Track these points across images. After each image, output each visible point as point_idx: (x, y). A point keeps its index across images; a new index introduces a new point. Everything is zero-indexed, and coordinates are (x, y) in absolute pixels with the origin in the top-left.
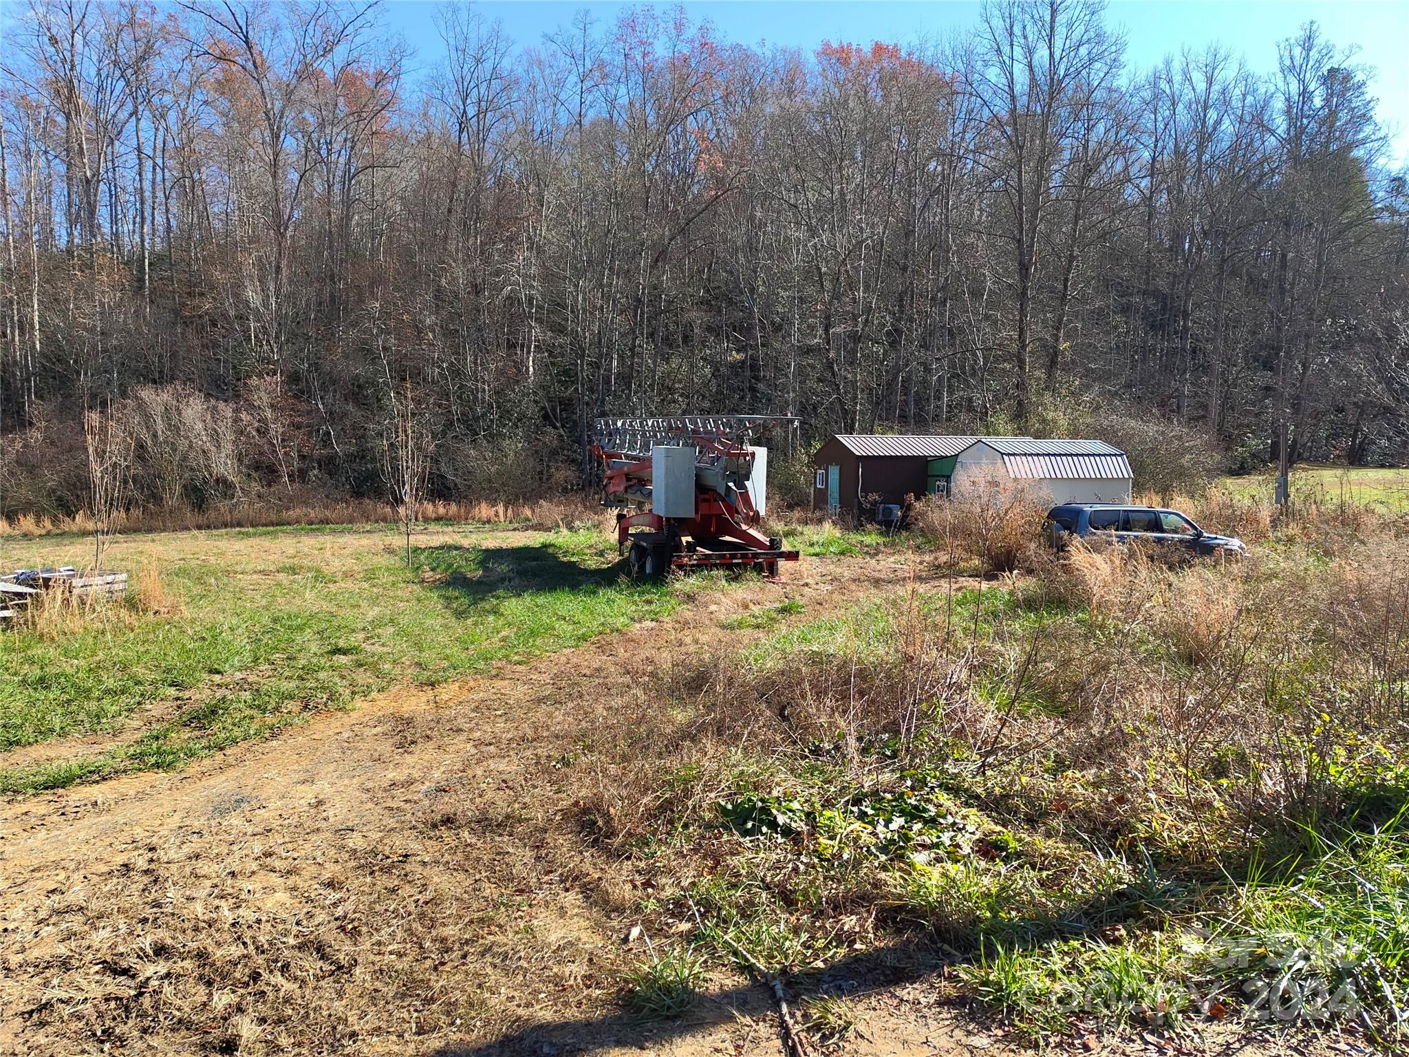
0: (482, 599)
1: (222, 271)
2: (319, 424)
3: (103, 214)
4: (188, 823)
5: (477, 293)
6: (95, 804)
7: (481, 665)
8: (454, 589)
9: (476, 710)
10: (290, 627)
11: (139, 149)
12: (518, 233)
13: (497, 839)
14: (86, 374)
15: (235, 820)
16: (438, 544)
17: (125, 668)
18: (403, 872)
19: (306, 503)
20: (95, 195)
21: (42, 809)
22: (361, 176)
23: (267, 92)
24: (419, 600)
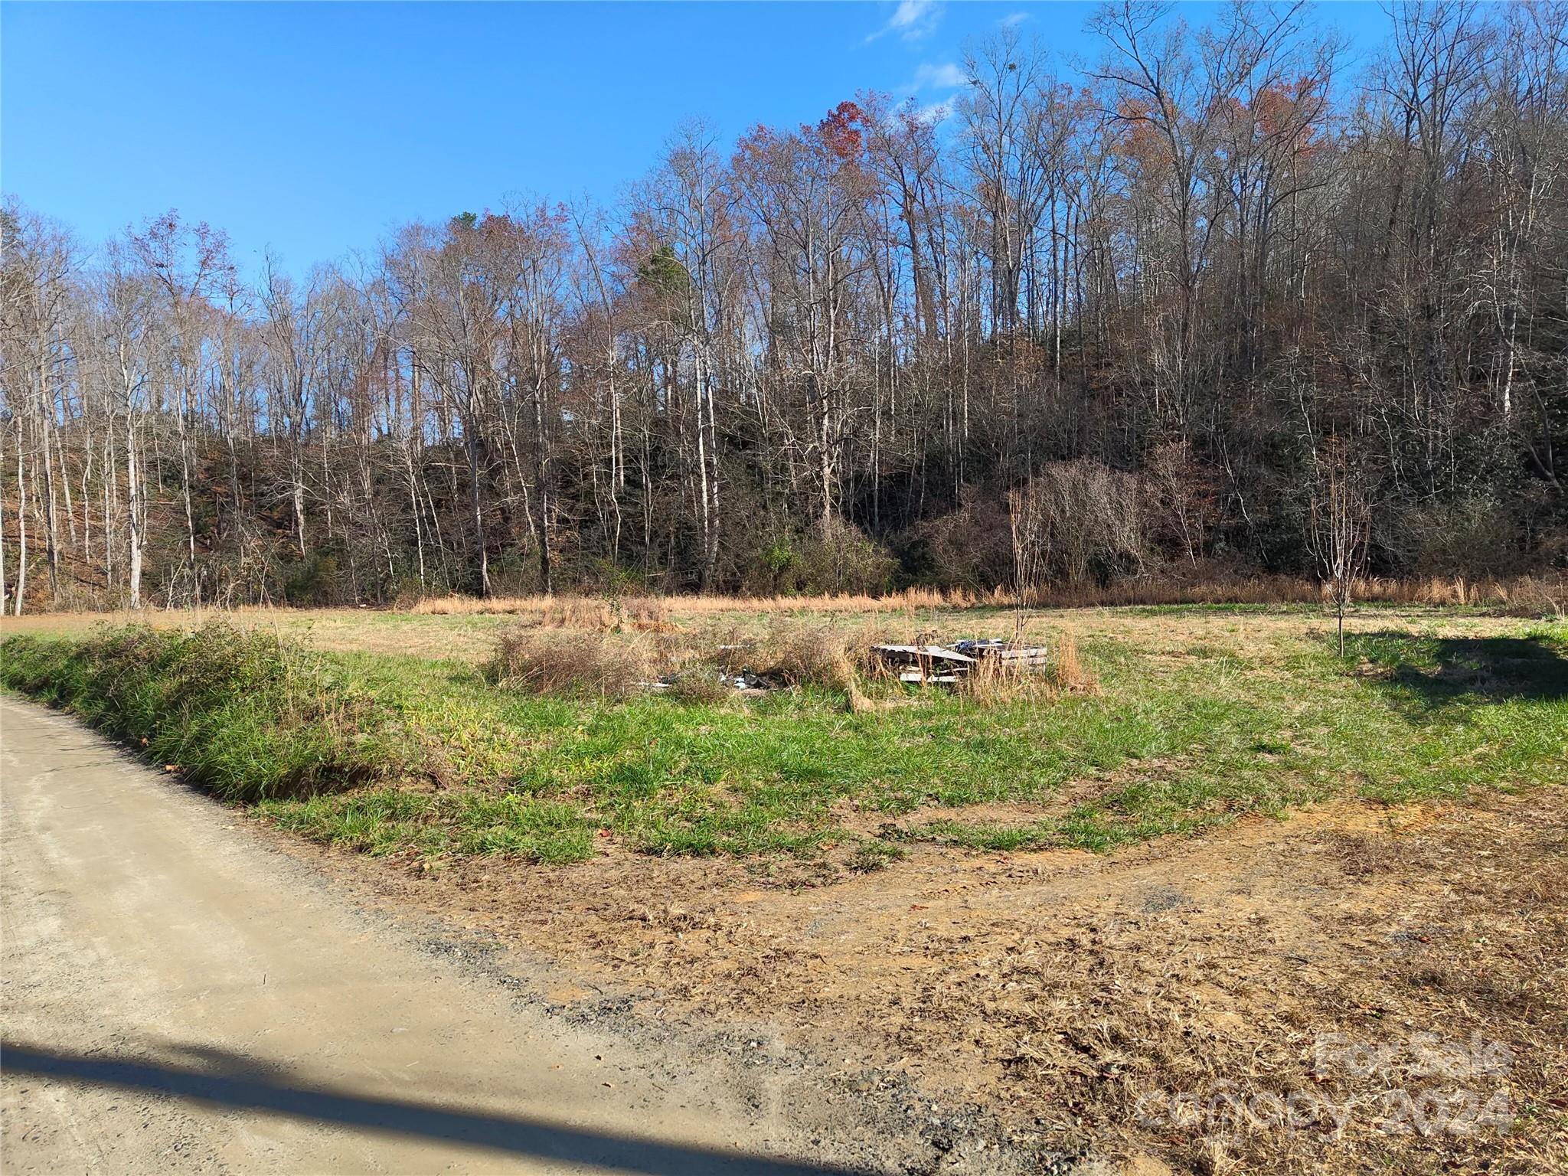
0: (1444, 703)
1: (1129, 337)
2: (1228, 492)
3: (1022, 299)
4: (1124, 910)
5: (1429, 317)
6: (1036, 872)
7: (1452, 787)
8: (1405, 686)
9: (1449, 843)
10: (1206, 716)
11: (1054, 231)
12: (1491, 231)
13: (1510, 1021)
14: (1005, 456)
15: (1169, 918)
16: (1376, 630)
17: (1049, 742)
18: (1380, 1030)
19: (1211, 579)
20: (1016, 284)
21: (992, 868)
22: (1280, 206)
23: (1177, 140)
24: (1356, 697)
